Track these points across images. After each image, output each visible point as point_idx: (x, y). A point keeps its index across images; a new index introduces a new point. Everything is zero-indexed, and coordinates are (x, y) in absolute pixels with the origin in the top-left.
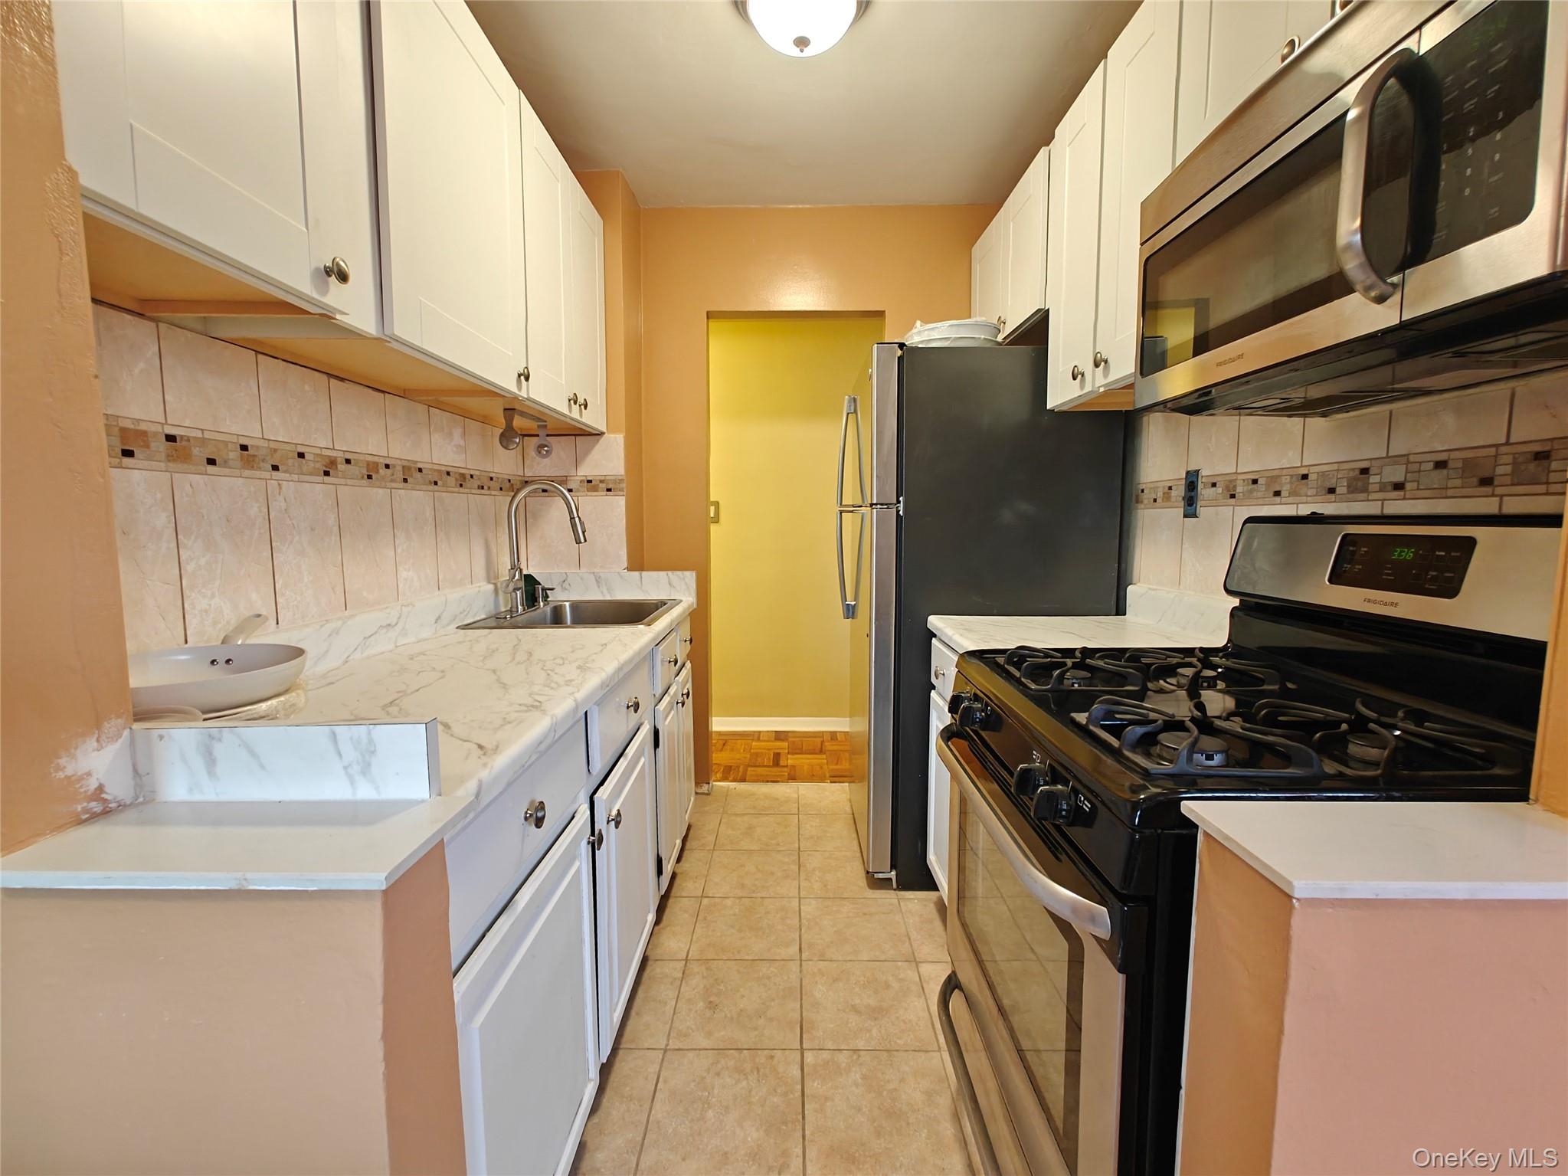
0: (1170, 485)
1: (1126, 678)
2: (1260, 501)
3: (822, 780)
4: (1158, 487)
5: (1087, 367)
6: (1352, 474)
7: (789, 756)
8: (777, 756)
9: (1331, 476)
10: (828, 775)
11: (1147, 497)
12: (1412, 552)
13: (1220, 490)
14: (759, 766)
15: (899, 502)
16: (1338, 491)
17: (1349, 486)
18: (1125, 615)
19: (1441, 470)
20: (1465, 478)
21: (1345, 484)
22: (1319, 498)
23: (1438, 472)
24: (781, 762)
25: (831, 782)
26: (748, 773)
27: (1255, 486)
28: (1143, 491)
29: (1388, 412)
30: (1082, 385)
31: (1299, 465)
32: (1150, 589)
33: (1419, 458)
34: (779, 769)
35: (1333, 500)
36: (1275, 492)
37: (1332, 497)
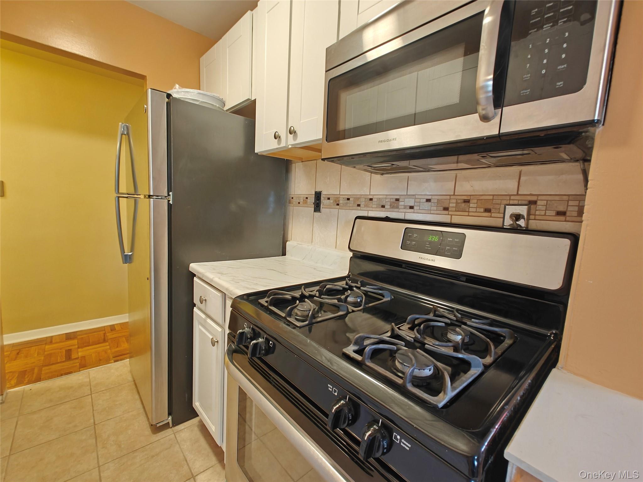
0: (307, 197)
1: (339, 308)
2: (351, 208)
3: (107, 361)
4: (301, 197)
5: (283, 133)
6: (392, 200)
7: (80, 350)
8: (69, 352)
9: (383, 200)
10: (111, 357)
11: (295, 201)
12: (437, 238)
13: (332, 201)
14: (53, 364)
15: (169, 195)
16: (386, 207)
17: (390, 206)
18: (285, 255)
19: (428, 203)
20: (438, 207)
21: (389, 204)
22: (378, 209)
23: (427, 203)
24: (72, 356)
25: (115, 361)
26: (43, 372)
27: (348, 201)
28: (292, 198)
29: (407, 177)
30: (279, 142)
31: (369, 194)
32: (298, 244)
33: (419, 197)
34: (72, 362)
35: (384, 210)
36: (358, 205)
37: (384, 209)
